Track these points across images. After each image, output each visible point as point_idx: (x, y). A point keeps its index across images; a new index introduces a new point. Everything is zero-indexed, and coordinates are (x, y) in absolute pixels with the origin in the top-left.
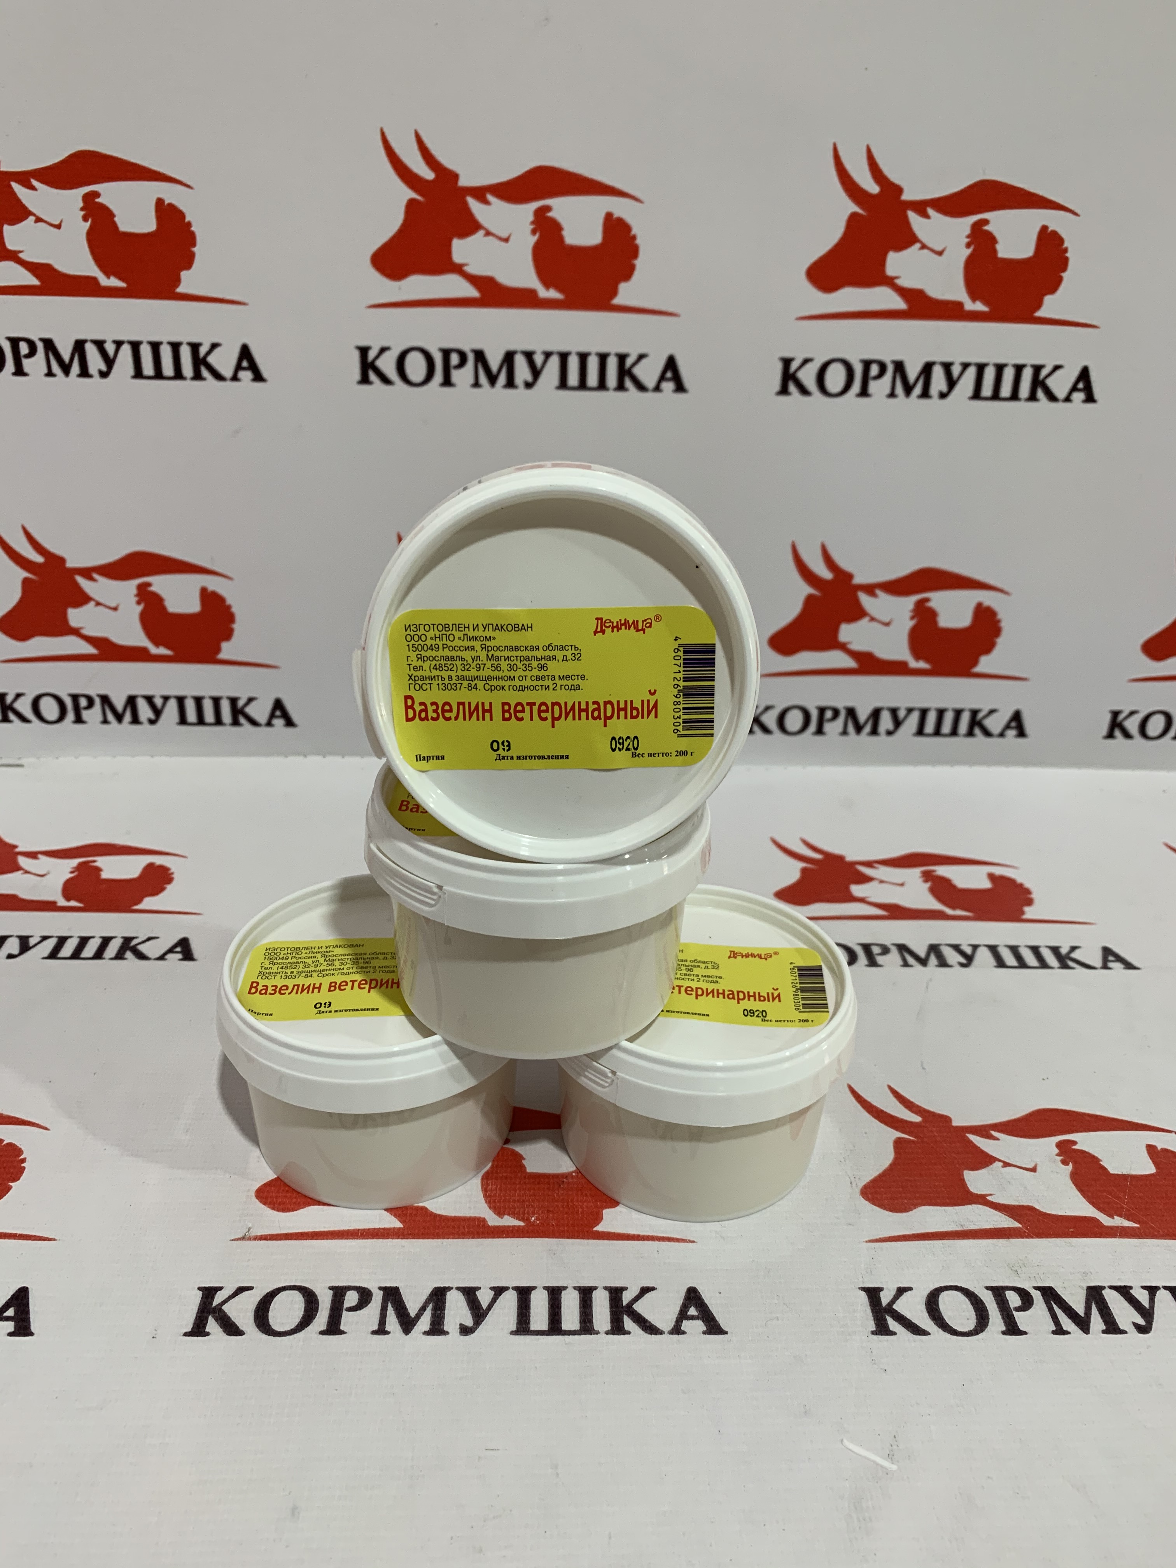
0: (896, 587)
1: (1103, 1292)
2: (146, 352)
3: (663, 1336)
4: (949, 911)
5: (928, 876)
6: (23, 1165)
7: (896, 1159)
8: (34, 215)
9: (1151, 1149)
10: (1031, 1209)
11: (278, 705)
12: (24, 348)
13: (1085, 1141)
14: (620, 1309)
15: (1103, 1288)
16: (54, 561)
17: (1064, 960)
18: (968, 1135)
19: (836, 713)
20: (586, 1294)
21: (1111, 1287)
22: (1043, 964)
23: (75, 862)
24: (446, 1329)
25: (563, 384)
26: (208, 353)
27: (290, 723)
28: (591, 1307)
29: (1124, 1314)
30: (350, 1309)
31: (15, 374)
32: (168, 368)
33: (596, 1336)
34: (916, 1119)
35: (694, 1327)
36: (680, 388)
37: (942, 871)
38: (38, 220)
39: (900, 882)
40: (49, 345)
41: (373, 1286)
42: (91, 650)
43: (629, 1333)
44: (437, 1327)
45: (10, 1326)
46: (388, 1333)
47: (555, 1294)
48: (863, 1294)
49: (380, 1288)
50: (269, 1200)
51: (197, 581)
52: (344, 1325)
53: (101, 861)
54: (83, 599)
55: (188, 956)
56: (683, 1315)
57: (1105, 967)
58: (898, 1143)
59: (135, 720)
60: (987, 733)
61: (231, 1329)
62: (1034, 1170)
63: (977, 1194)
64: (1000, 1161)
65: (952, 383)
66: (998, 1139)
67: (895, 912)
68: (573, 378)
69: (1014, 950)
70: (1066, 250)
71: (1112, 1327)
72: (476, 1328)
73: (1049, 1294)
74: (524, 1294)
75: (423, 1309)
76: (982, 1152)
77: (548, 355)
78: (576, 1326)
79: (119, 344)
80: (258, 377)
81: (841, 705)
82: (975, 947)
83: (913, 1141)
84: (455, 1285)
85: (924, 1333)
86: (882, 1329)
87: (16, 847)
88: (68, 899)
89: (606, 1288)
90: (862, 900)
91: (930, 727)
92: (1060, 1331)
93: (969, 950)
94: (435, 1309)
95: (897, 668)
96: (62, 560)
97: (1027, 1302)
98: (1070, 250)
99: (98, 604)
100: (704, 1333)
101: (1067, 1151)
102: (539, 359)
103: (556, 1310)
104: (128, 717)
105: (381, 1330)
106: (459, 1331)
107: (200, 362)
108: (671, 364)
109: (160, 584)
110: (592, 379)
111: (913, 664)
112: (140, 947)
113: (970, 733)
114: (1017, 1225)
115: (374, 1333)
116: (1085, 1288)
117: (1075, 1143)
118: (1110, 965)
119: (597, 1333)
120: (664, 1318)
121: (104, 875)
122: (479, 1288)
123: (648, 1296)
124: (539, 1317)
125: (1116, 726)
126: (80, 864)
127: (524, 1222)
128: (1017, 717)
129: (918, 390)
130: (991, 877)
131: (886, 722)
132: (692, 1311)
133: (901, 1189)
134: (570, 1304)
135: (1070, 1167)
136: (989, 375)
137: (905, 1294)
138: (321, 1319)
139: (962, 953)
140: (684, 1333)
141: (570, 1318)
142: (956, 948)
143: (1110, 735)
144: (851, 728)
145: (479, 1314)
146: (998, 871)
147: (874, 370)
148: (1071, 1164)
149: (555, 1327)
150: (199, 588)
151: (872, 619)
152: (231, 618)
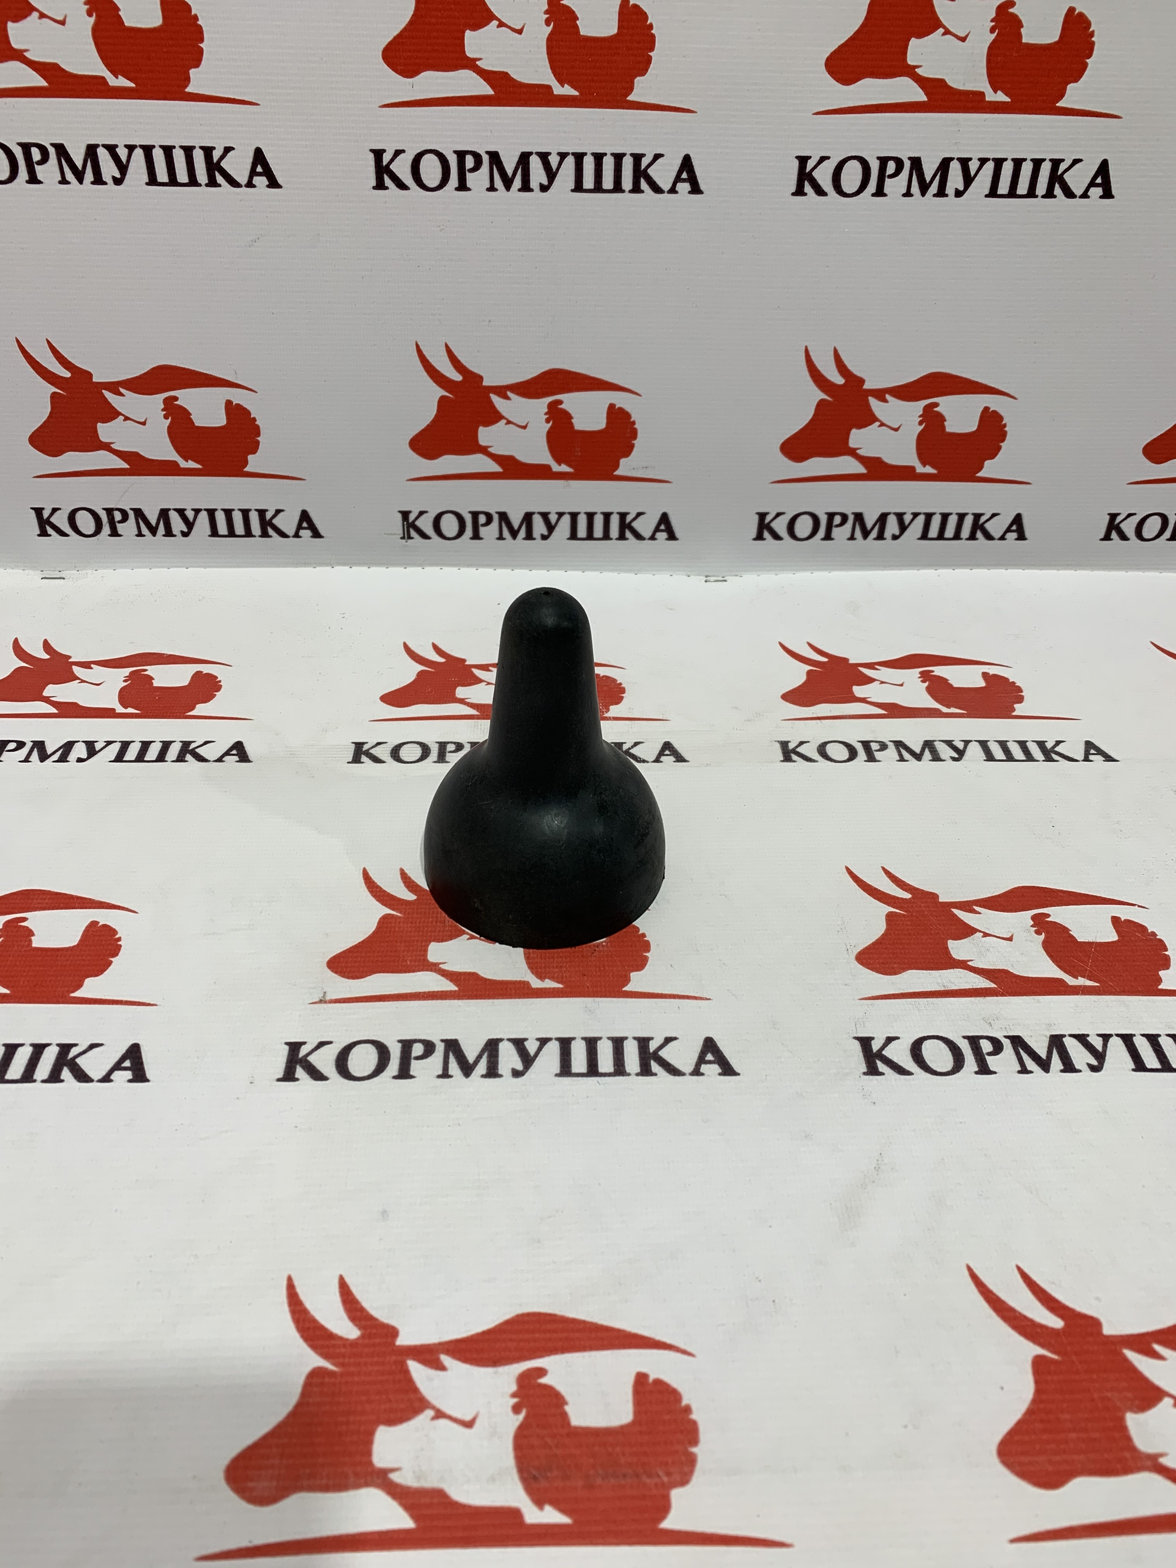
0: (906, 392)
1: (1064, 1039)
2: (158, 156)
3: (685, 1077)
4: (945, 710)
5: (925, 676)
6: (119, 943)
7: (887, 930)
8: (37, 10)
9: (1115, 921)
10: (1006, 972)
11: (305, 516)
12: (36, 155)
13: (1058, 914)
14: (648, 1056)
15: (1064, 1036)
16: (81, 376)
17: (1049, 754)
18: (952, 910)
19: (845, 517)
20: (618, 1043)
21: (1071, 1036)
22: (1029, 758)
23: (127, 671)
24: (500, 1072)
25: (578, 187)
26: (222, 157)
27: (316, 534)
28: (622, 1054)
29: (1080, 1056)
30: (417, 1058)
31: (28, 182)
32: (182, 176)
33: (627, 1077)
34: (907, 896)
35: (711, 1070)
36: (696, 189)
37: (939, 671)
38: (42, 16)
39: (900, 683)
40: (61, 150)
41: (436, 1039)
42: (120, 464)
43: (656, 1075)
44: (492, 1071)
45: (128, 1075)
46: (451, 1077)
47: (591, 1044)
48: (857, 1043)
49: (442, 1041)
50: (339, 970)
51: (222, 394)
52: (413, 1071)
53: (151, 670)
54: (111, 414)
55: (243, 757)
56: (701, 1060)
57: (1086, 759)
58: (889, 916)
59: (169, 533)
60: (988, 536)
61: (316, 1075)
62: (1010, 939)
63: (959, 960)
64: (980, 931)
65: (968, 180)
66: (980, 913)
67: (894, 711)
68: (588, 182)
69: (1003, 744)
70: (1092, 34)
71: (1069, 1067)
72: (526, 1072)
73: (1017, 1042)
74: (565, 1044)
75: (479, 1057)
76: (965, 924)
77: (563, 156)
78: (611, 1069)
79: (131, 148)
80: (273, 183)
81: (849, 511)
82: (967, 743)
83: (904, 915)
84: (506, 1037)
85: (909, 1073)
86: (872, 1071)
87: (70, 657)
88: (126, 708)
89: (635, 1038)
90: (863, 700)
91: (934, 532)
92: (1024, 1070)
93: (961, 746)
94: (489, 1057)
95: (905, 473)
96: (89, 375)
97: (998, 1047)
98: (1096, 34)
99: (127, 418)
100: (720, 1074)
101: (1040, 923)
102: (554, 160)
103: (594, 1056)
104: (161, 530)
105: (445, 1074)
106: (511, 1074)
107: (213, 167)
108: (687, 163)
109: (187, 397)
110: (608, 182)
111: (920, 469)
112: (197, 750)
113: (972, 537)
114: (993, 985)
115: (439, 1077)
116: (1049, 1036)
117: (1048, 916)
118: (1091, 757)
119: (629, 1075)
120: (685, 1062)
121: (156, 683)
122: (526, 1039)
123: (672, 1044)
124: (579, 1062)
125: (1113, 527)
126: (132, 673)
127: (562, 984)
128: (1018, 520)
129: (934, 188)
130: (985, 675)
131: (892, 527)
132: (709, 1057)
133: (891, 956)
134: (605, 1053)
135: (1043, 936)
136: (1007, 169)
137: (893, 1042)
138: (394, 1066)
139: (955, 749)
140: (703, 1074)
141: (606, 1062)
142: (949, 743)
143: (1107, 537)
144: (858, 533)
145: (528, 1060)
146: (992, 670)
147: (891, 167)
148: (1043, 934)
149: (593, 1070)
150: (224, 401)
151: (882, 424)
152: (257, 431)
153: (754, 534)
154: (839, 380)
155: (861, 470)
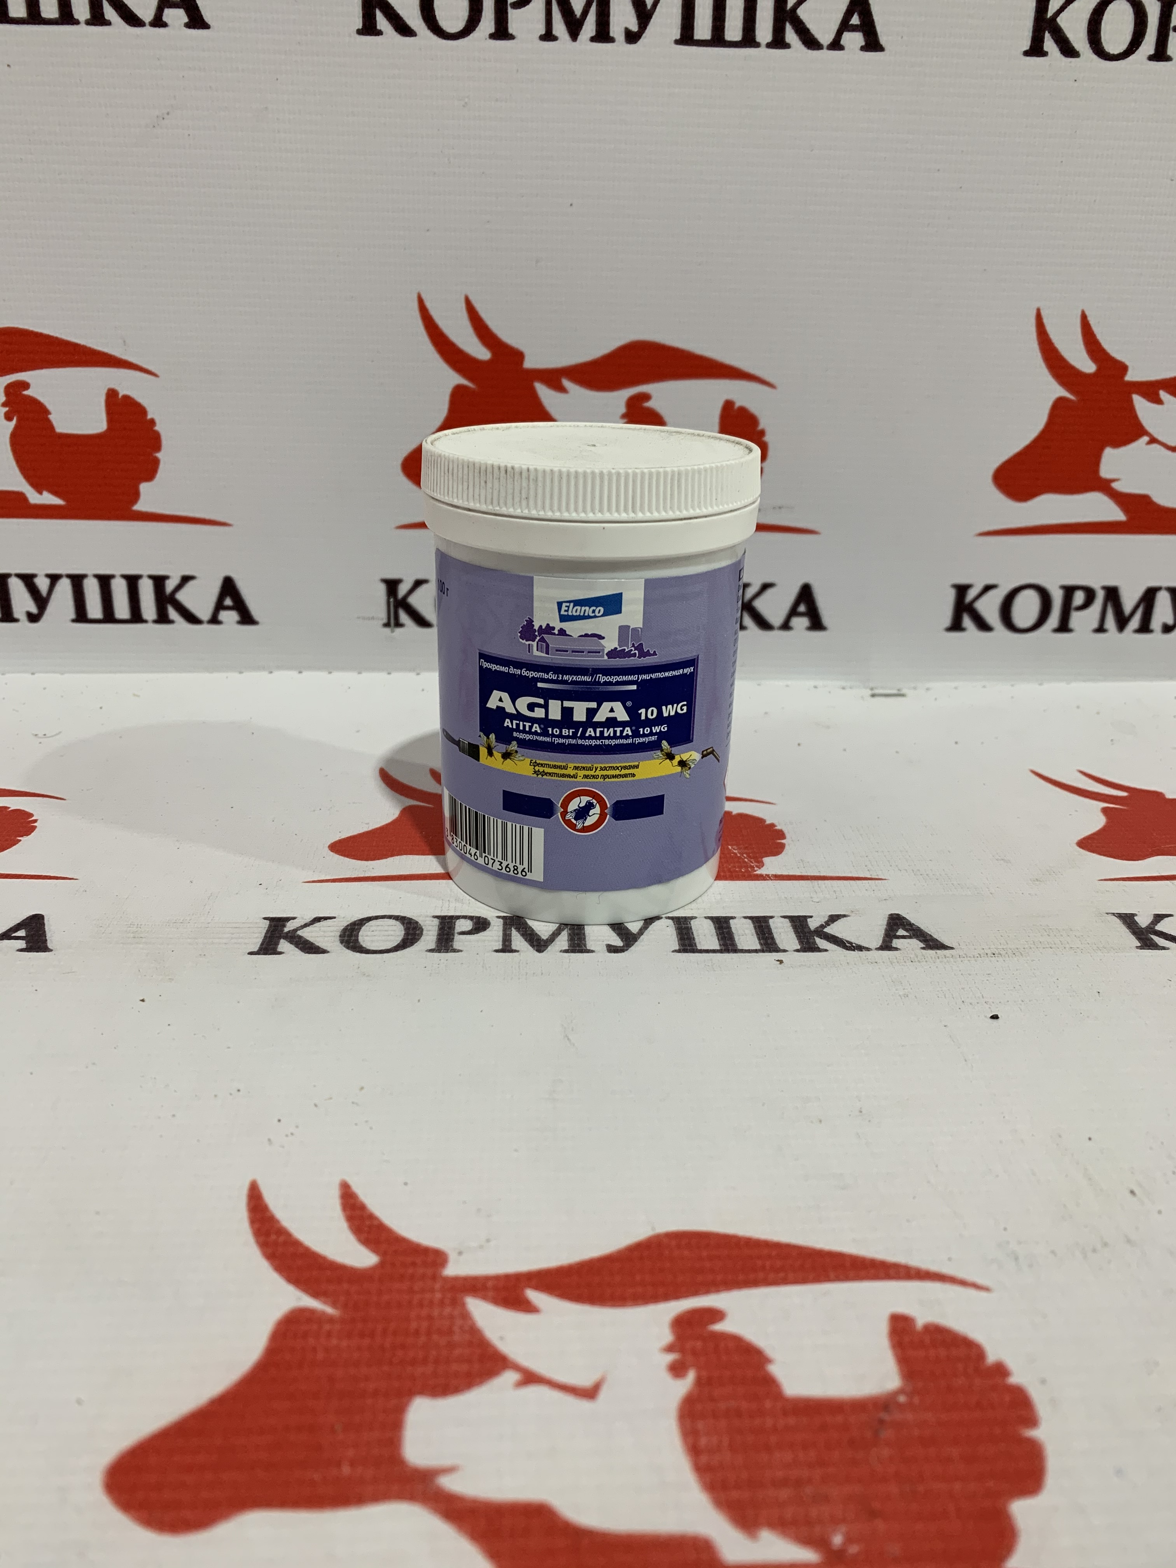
11: (229, 587)
19: (1090, 595)
27: (247, 619)
55: (36, 944)
59: (7, 616)
81: (1097, 584)
131: (1163, 610)
144: (1110, 622)
150: (105, 391)
151: (1153, 440)
152: (155, 442)
153: (947, 621)
154: (1087, 366)
155: (1118, 515)
